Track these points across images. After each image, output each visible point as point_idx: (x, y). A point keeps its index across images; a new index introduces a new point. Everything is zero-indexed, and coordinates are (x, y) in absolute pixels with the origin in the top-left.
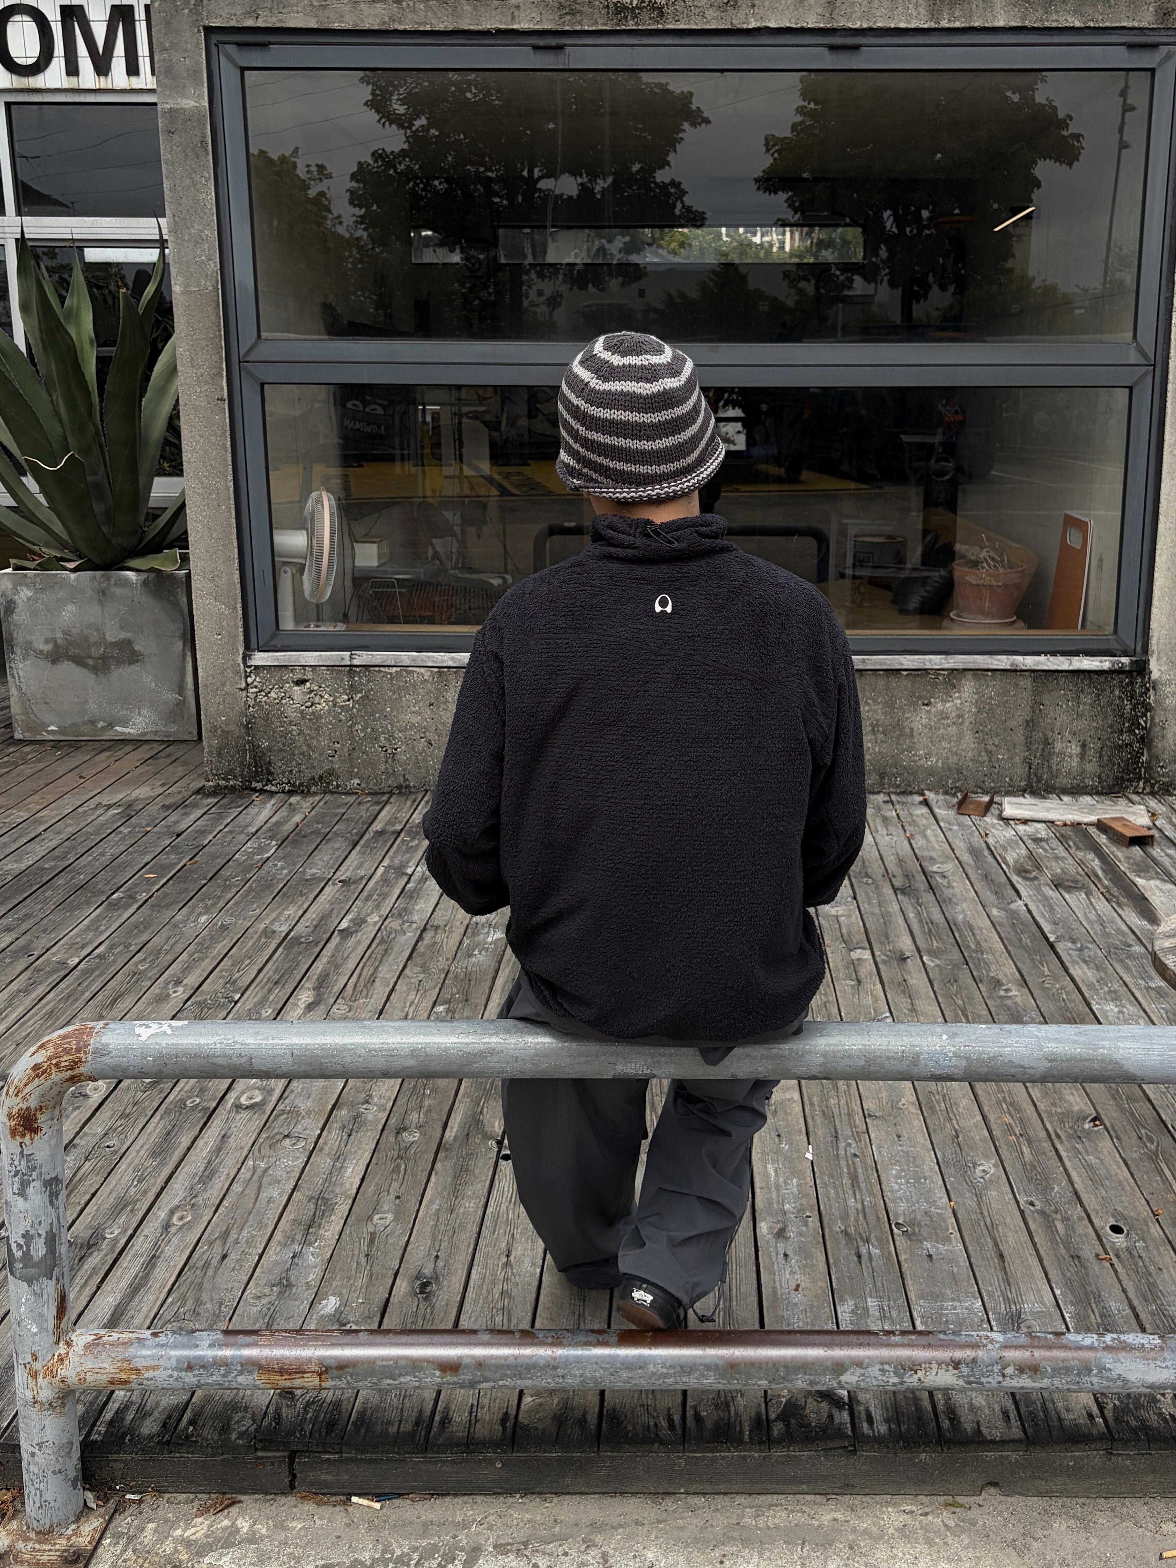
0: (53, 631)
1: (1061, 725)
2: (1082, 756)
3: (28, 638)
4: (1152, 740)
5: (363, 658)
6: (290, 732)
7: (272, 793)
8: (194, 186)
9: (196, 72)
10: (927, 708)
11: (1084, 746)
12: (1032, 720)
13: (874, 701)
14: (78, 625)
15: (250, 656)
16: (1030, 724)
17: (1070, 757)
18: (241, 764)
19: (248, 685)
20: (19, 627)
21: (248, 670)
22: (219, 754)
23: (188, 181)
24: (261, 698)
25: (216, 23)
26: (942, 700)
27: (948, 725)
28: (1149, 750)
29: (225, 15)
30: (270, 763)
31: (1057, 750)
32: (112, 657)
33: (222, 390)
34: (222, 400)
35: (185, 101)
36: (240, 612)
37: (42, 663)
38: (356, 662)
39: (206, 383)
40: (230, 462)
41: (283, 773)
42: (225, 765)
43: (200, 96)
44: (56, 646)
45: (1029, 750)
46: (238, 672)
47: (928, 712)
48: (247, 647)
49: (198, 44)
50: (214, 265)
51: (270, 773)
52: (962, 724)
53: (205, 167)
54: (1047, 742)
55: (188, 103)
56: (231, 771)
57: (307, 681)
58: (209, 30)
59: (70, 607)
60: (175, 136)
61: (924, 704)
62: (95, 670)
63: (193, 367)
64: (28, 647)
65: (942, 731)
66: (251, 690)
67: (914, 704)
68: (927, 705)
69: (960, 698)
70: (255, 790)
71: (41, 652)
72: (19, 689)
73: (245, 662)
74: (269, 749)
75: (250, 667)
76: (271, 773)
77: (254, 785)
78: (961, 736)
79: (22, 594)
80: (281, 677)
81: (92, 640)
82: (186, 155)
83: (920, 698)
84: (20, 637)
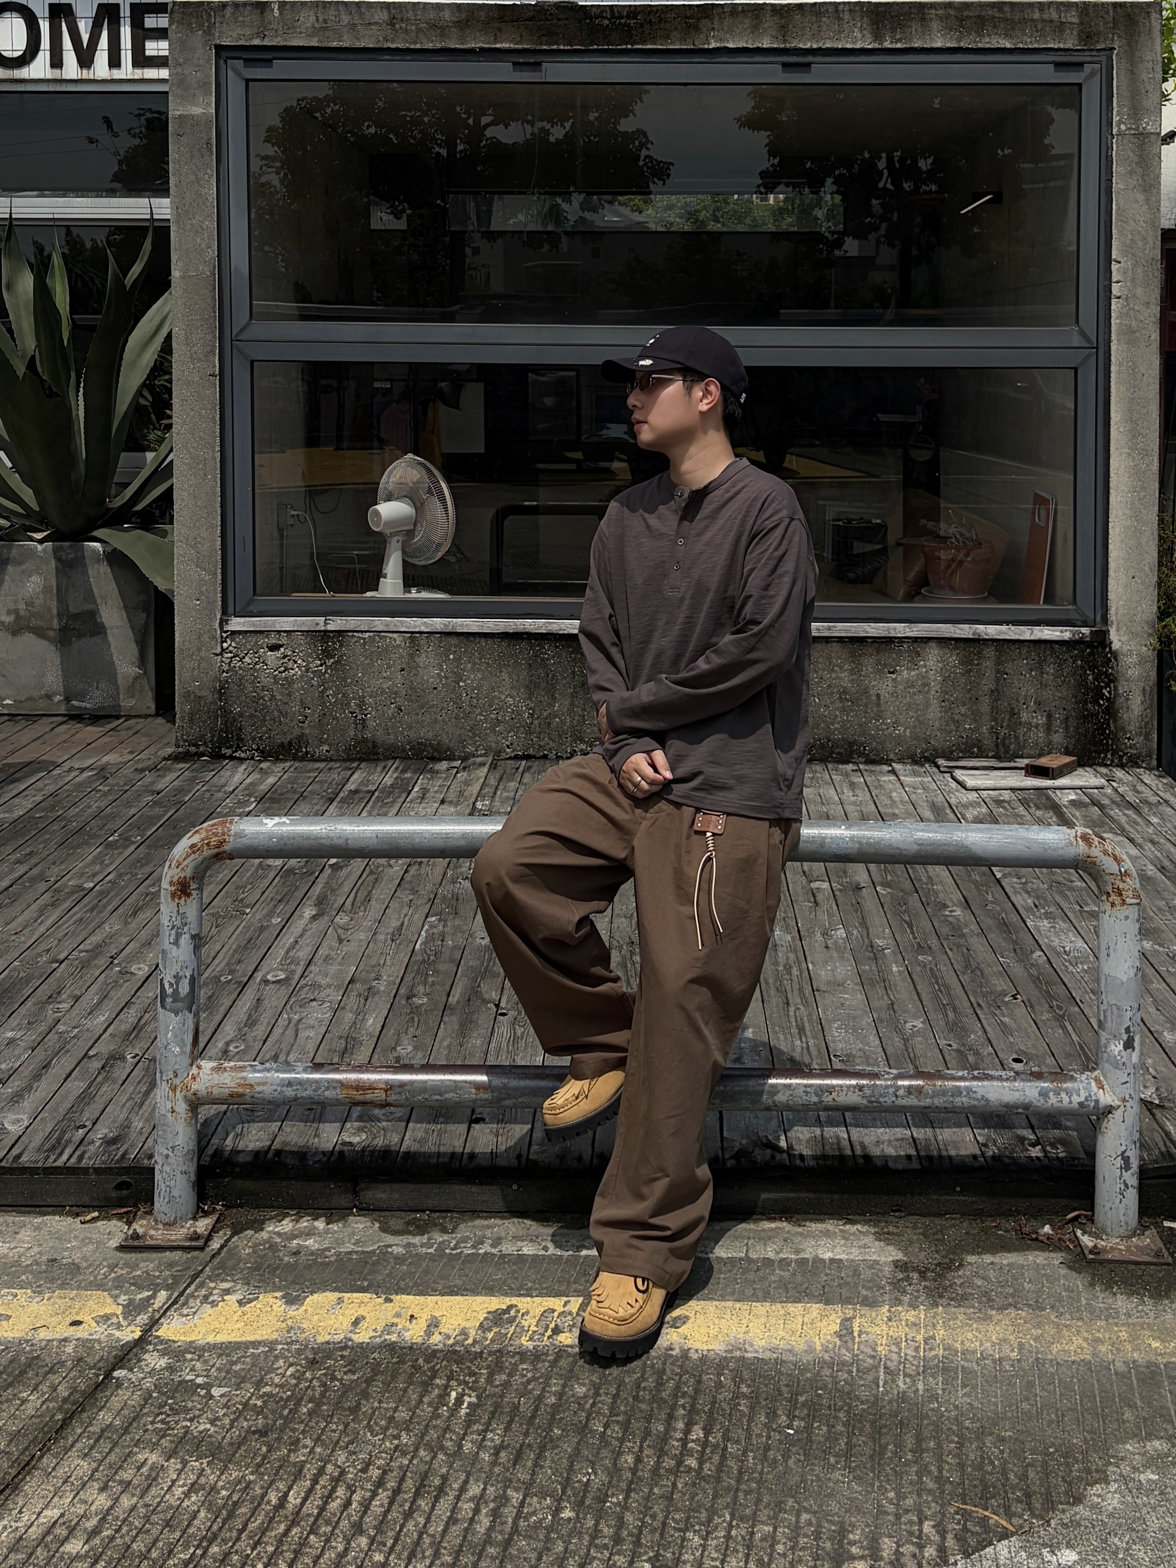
0: (16, 602)
1: (1026, 695)
2: (1048, 728)
4: (1118, 711)
5: (336, 624)
6: (262, 698)
7: (241, 760)
8: (198, 182)
9: (205, 85)
10: (894, 676)
11: (1049, 716)
12: (997, 690)
13: (841, 668)
14: (41, 596)
15: (227, 621)
16: (996, 694)
17: (1036, 727)
18: (212, 729)
19: (223, 650)
21: (224, 635)
22: (191, 720)
23: (192, 178)
24: (236, 663)
25: (226, 42)
26: (908, 669)
27: (915, 694)
28: (1115, 721)
29: (235, 35)
30: (240, 729)
31: (1023, 720)
32: (75, 629)
33: (214, 366)
34: (213, 375)
35: (194, 108)
36: (219, 577)
37: (3, 635)
38: (330, 627)
39: (200, 360)
40: (218, 434)
41: (254, 739)
42: (195, 731)
43: (208, 104)
44: (19, 617)
45: (995, 720)
46: (214, 638)
47: (894, 680)
48: (225, 612)
49: (210, 59)
50: (213, 252)
51: (240, 739)
52: (928, 692)
53: (209, 166)
54: (1013, 713)
55: (197, 110)
56: (202, 737)
57: (281, 646)
58: (219, 48)
59: (35, 578)
60: (182, 139)
61: (890, 673)
62: (56, 642)
63: (188, 345)
65: (908, 699)
66: (226, 655)
67: (880, 672)
68: (892, 673)
69: (925, 666)
70: (224, 757)
71: (3, 624)
73: (221, 627)
74: (241, 714)
75: (226, 632)
76: (242, 740)
77: (224, 751)
78: (928, 705)
80: (256, 642)
81: (55, 611)
82: (192, 156)
83: (885, 665)
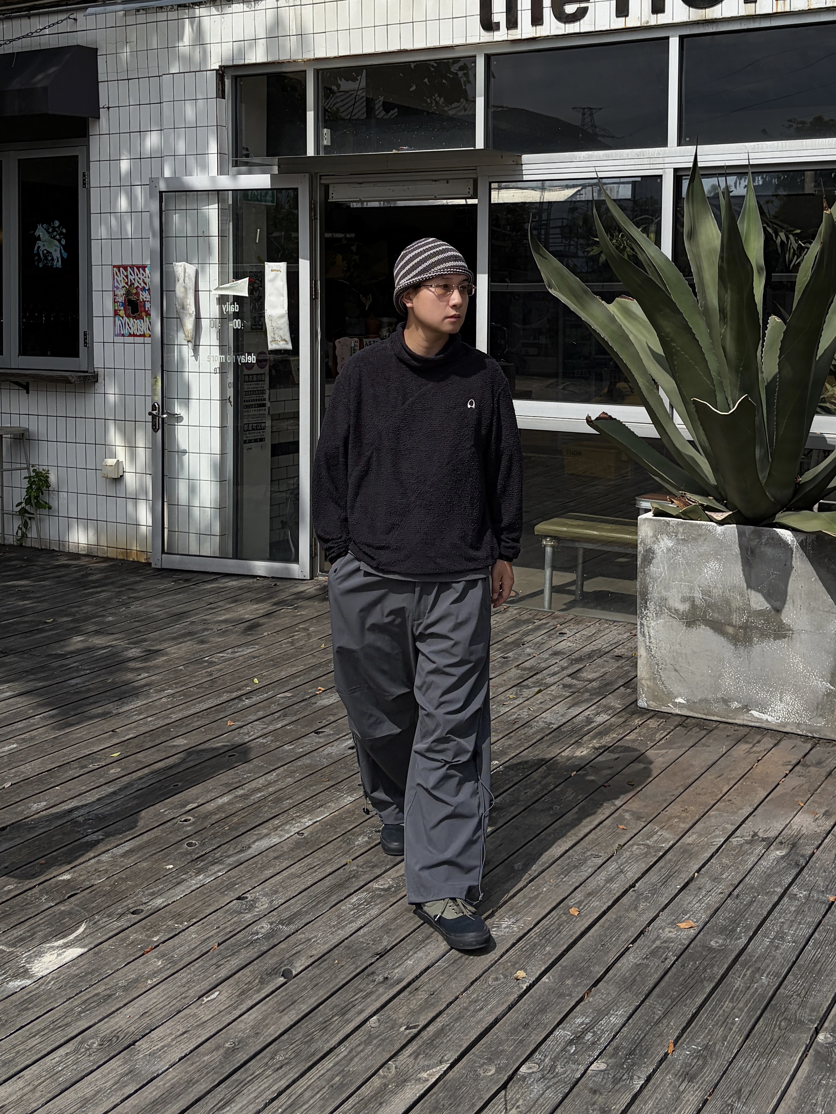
0: (691, 589)
3: (664, 593)
14: (719, 586)
20: (655, 580)
32: (757, 628)
37: (676, 623)
44: (694, 606)
59: (714, 565)
62: (735, 640)
64: (663, 603)
71: (677, 611)
72: (649, 649)
79: (662, 544)
81: (734, 605)
84: (655, 591)
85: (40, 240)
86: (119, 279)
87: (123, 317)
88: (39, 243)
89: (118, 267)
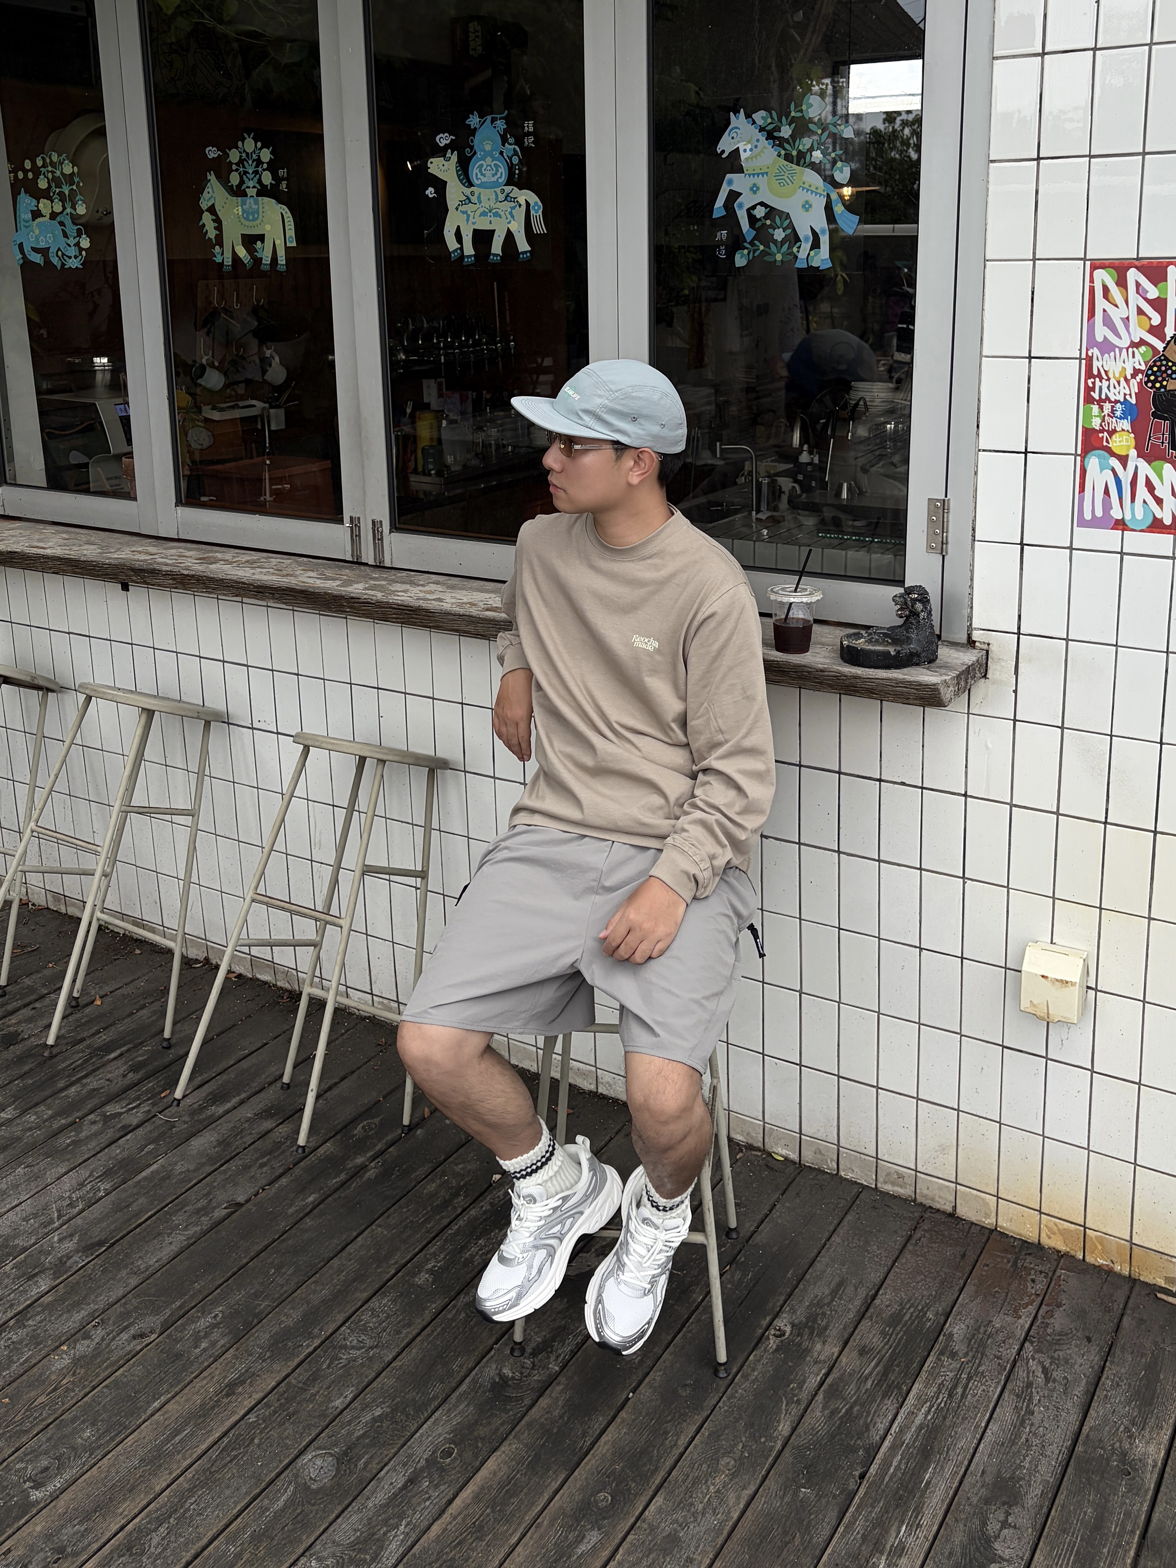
85: (740, 170)
86: (1116, 315)
87: (1124, 460)
88: (734, 182)
89: (1120, 268)
